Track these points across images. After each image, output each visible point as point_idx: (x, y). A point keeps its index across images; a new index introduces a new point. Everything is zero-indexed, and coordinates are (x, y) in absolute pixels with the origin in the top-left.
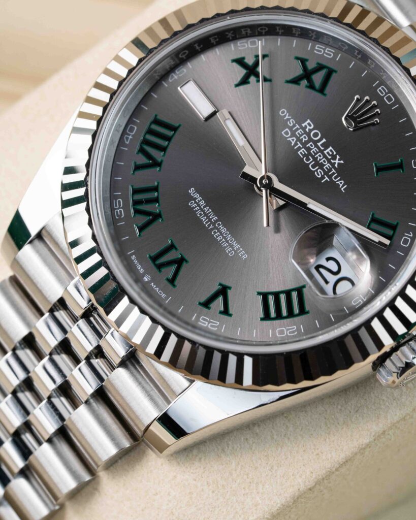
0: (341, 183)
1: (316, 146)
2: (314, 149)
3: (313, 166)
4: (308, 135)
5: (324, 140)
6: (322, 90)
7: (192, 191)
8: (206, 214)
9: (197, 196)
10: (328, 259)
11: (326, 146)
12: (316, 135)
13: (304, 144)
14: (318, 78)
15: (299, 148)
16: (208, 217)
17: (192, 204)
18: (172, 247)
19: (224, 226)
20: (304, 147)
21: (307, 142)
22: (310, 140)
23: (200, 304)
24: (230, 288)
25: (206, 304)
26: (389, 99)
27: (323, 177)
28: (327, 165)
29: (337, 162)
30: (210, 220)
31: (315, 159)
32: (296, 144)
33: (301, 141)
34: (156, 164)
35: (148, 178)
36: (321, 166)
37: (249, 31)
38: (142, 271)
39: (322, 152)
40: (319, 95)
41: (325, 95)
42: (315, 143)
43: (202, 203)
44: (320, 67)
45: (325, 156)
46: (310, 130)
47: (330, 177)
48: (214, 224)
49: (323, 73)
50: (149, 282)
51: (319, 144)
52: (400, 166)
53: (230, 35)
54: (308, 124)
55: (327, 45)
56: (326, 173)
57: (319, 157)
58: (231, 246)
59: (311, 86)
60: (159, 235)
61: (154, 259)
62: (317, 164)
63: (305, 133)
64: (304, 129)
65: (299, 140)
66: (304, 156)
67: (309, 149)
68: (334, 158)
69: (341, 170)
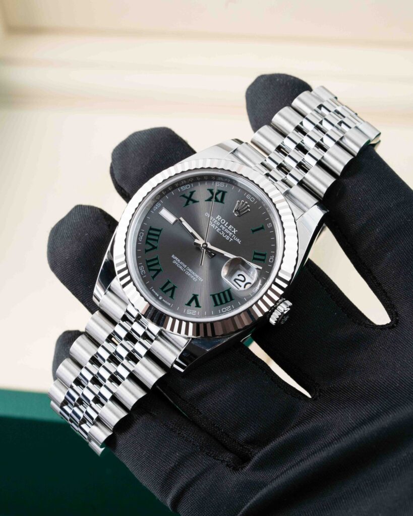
0: (238, 240)
1: (224, 226)
2: (223, 228)
3: (225, 235)
4: (220, 222)
5: (227, 223)
6: (222, 201)
7: (173, 256)
8: (181, 265)
9: (176, 258)
10: (239, 275)
11: (228, 225)
12: (223, 221)
13: (219, 227)
14: (219, 197)
15: (217, 228)
16: (182, 266)
17: (174, 262)
18: (169, 282)
19: (190, 269)
20: (219, 228)
21: (220, 225)
22: (221, 224)
23: (186, 305)
24: (198, 295)
25: (189, 304)
26: (252, 199)
27: (230, 239)
28: (231, 234)
29: (235, 231)
30: (184, 267)
31: (225, 232)
32: (215, 227)
33: (217, 225)
34: (154, 248)
35: (152, 255)
36: (228, 234)
37: (185, 182)
38: (158, 295)
39: (227, 228)
40: (220, 204)
41: (223, 203)
42: (223, 225)
43: (179, 261)
44: (219, 192)
45: (229, 230)
46: (220, 220)
47: (233, 238)
48: (185, 269)
49: (221, 194)
50: (162, 300)
51: (225, 225)
52: (262, 228)
53: (177, 185)
54: (219, 217)
55: (221, 181)
56: (231, 237)
57: (226, 231)
58: (195, 277)
59: (217, 200)
60: (161, 280)
61: (162, 289)
62: (226, 234)
63: (218, 221)
64: (217, 220)
65: (216, 225)
66: (220, 231)
67: (221, 228)
68: (233, 230)
69: (237, 235)
